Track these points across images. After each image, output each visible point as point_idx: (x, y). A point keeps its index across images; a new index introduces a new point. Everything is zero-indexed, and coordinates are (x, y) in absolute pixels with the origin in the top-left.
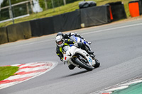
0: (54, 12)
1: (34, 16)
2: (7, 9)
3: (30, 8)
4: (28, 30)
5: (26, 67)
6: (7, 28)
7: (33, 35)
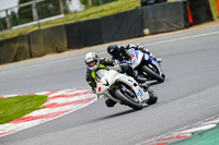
0: (102, 11)
1: (71, 17)
2: (30, 6)
3: (65, 5)
4: (62, 39)
5: (58, 97)
6: (28, 36)
7: (70, 47)
